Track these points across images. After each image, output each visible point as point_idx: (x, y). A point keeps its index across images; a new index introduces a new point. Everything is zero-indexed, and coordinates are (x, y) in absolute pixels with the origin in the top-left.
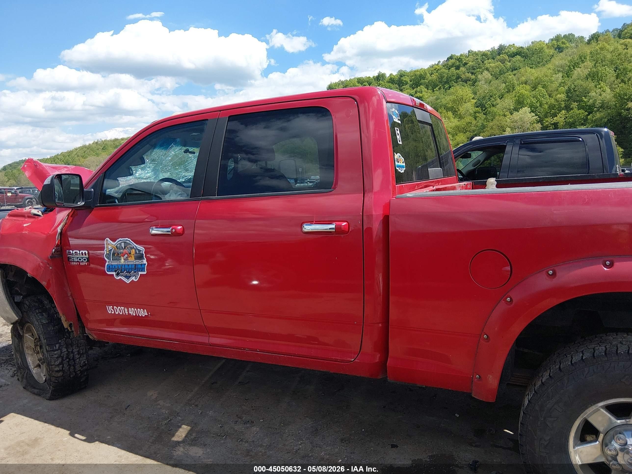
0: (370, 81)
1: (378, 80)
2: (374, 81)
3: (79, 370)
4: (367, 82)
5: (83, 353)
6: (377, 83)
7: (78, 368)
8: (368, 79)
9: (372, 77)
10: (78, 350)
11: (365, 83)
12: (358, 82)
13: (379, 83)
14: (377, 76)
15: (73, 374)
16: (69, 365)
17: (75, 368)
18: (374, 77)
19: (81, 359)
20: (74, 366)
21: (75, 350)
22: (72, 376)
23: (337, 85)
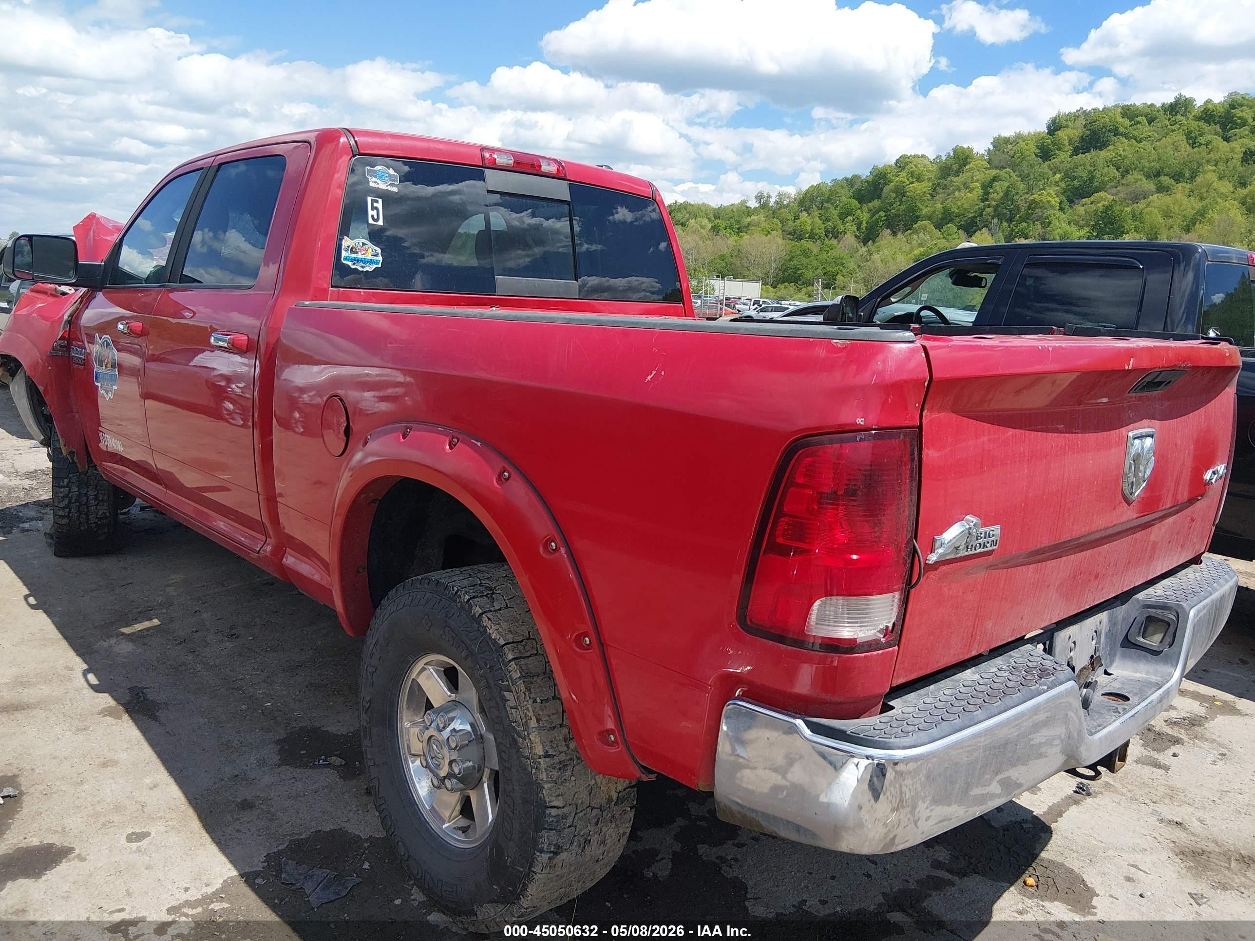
0: (1154, 113)
1: (1174, 113)
2: (1162, 115)
3: (95, 523)
4: (1146, 116)
5: (103, 500)
6: (1169, 119)
7: (92, 518)
8: (1148, 110)
9: (1158, 105)
10: (96, 493)
11: (1139, 119)
12: (1124, 115)
13: (1173, 119)
14: (1171, 103)
15: (84, 526)
16: (79, 511)
17: (88, 519)
18: (1163, 105)
19: (98, 507)
20: (87, 515)
21: (91, 493)
22: (82, 528)
23: (1073, 118)
